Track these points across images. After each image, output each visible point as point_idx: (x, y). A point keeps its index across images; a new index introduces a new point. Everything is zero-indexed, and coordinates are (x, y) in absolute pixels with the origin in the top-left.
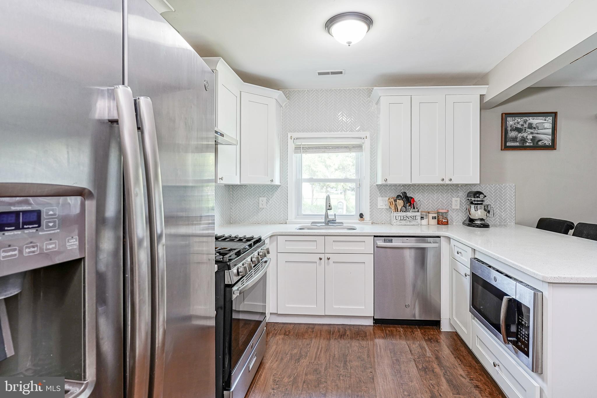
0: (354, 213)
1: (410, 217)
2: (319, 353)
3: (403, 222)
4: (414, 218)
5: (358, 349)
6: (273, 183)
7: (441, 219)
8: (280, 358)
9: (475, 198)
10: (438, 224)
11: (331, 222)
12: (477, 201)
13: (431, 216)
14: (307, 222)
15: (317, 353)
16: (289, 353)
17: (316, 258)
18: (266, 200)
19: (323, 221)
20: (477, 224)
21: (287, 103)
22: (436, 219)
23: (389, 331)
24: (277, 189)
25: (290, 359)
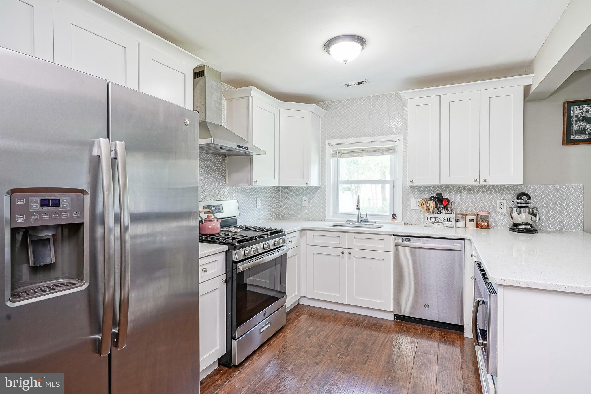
0: (388, 214)
1: (443, 219)
2: (330, 333)
3: (436, 224)
4: (448, 220)
5: (367, 337)
6: (309, 185)
7: (480, 222)
8: (296, 331)
9: (518, 200)
10: (477, 227)
11: (363, 221)
12: (521, 203)
13: (468, 218)
14: (342, 220)
15: (328, 333)
16: (305, 329)
17: (338, 252)
18: (309, 199)
19: (356, 220)
20: (520, 228)
21: (326, 114)
22: (474, 222)
23: (407, 327)
24: (317, 190)
25: (304, 333)
